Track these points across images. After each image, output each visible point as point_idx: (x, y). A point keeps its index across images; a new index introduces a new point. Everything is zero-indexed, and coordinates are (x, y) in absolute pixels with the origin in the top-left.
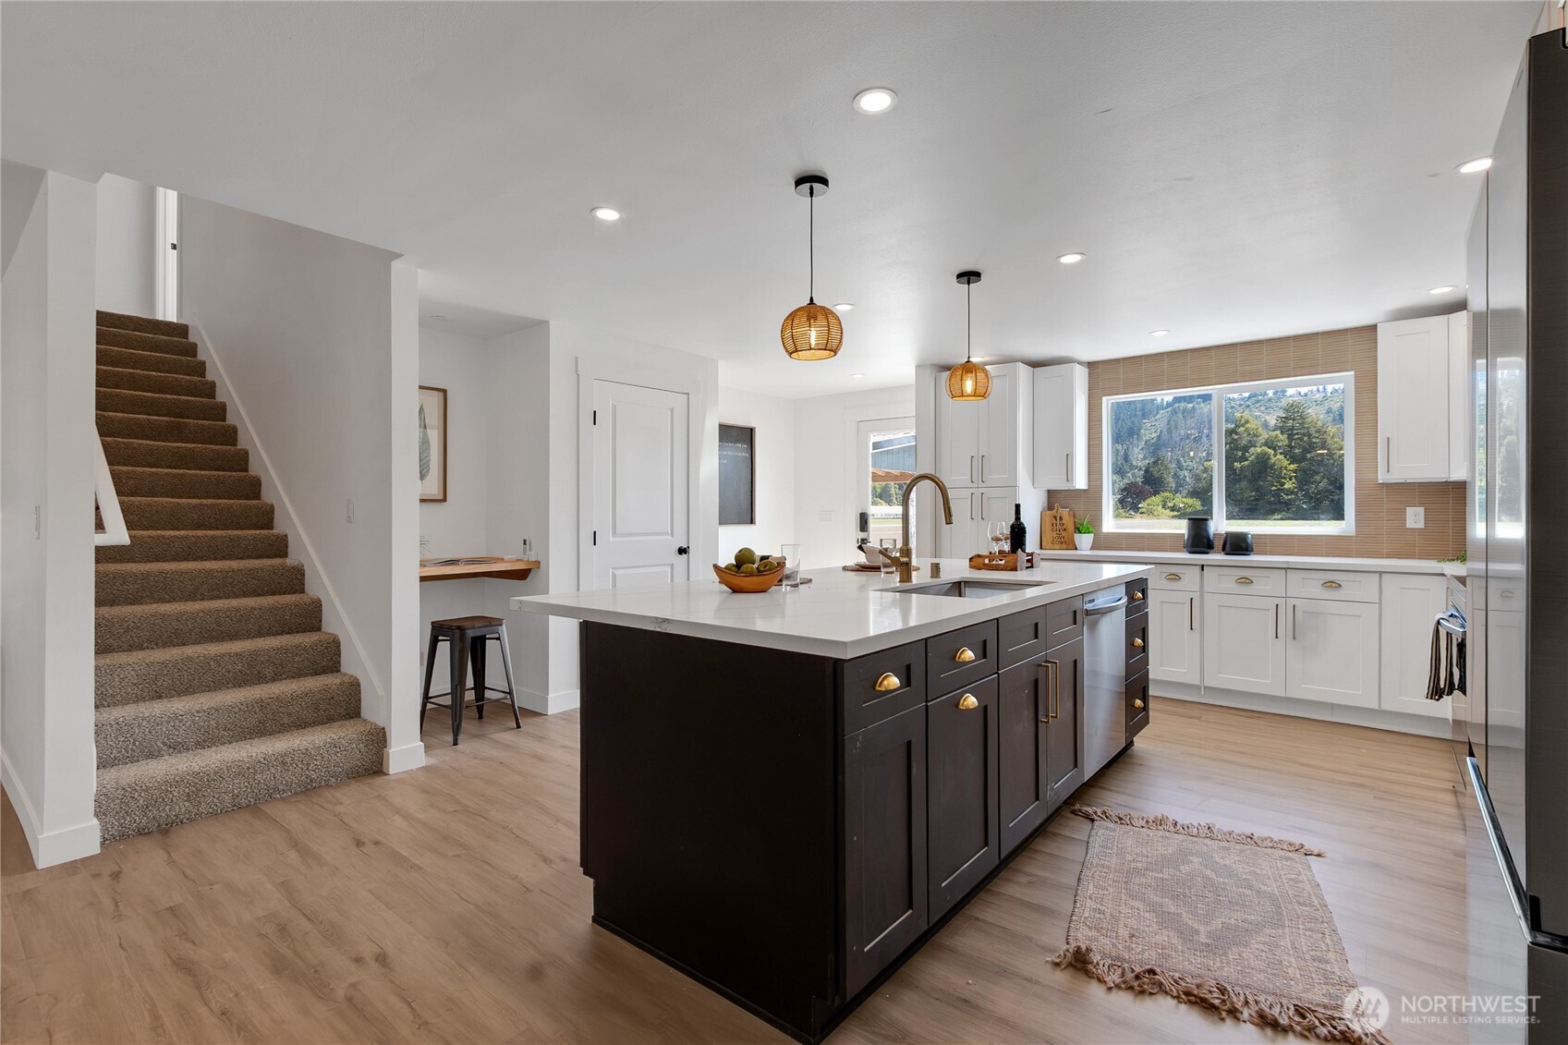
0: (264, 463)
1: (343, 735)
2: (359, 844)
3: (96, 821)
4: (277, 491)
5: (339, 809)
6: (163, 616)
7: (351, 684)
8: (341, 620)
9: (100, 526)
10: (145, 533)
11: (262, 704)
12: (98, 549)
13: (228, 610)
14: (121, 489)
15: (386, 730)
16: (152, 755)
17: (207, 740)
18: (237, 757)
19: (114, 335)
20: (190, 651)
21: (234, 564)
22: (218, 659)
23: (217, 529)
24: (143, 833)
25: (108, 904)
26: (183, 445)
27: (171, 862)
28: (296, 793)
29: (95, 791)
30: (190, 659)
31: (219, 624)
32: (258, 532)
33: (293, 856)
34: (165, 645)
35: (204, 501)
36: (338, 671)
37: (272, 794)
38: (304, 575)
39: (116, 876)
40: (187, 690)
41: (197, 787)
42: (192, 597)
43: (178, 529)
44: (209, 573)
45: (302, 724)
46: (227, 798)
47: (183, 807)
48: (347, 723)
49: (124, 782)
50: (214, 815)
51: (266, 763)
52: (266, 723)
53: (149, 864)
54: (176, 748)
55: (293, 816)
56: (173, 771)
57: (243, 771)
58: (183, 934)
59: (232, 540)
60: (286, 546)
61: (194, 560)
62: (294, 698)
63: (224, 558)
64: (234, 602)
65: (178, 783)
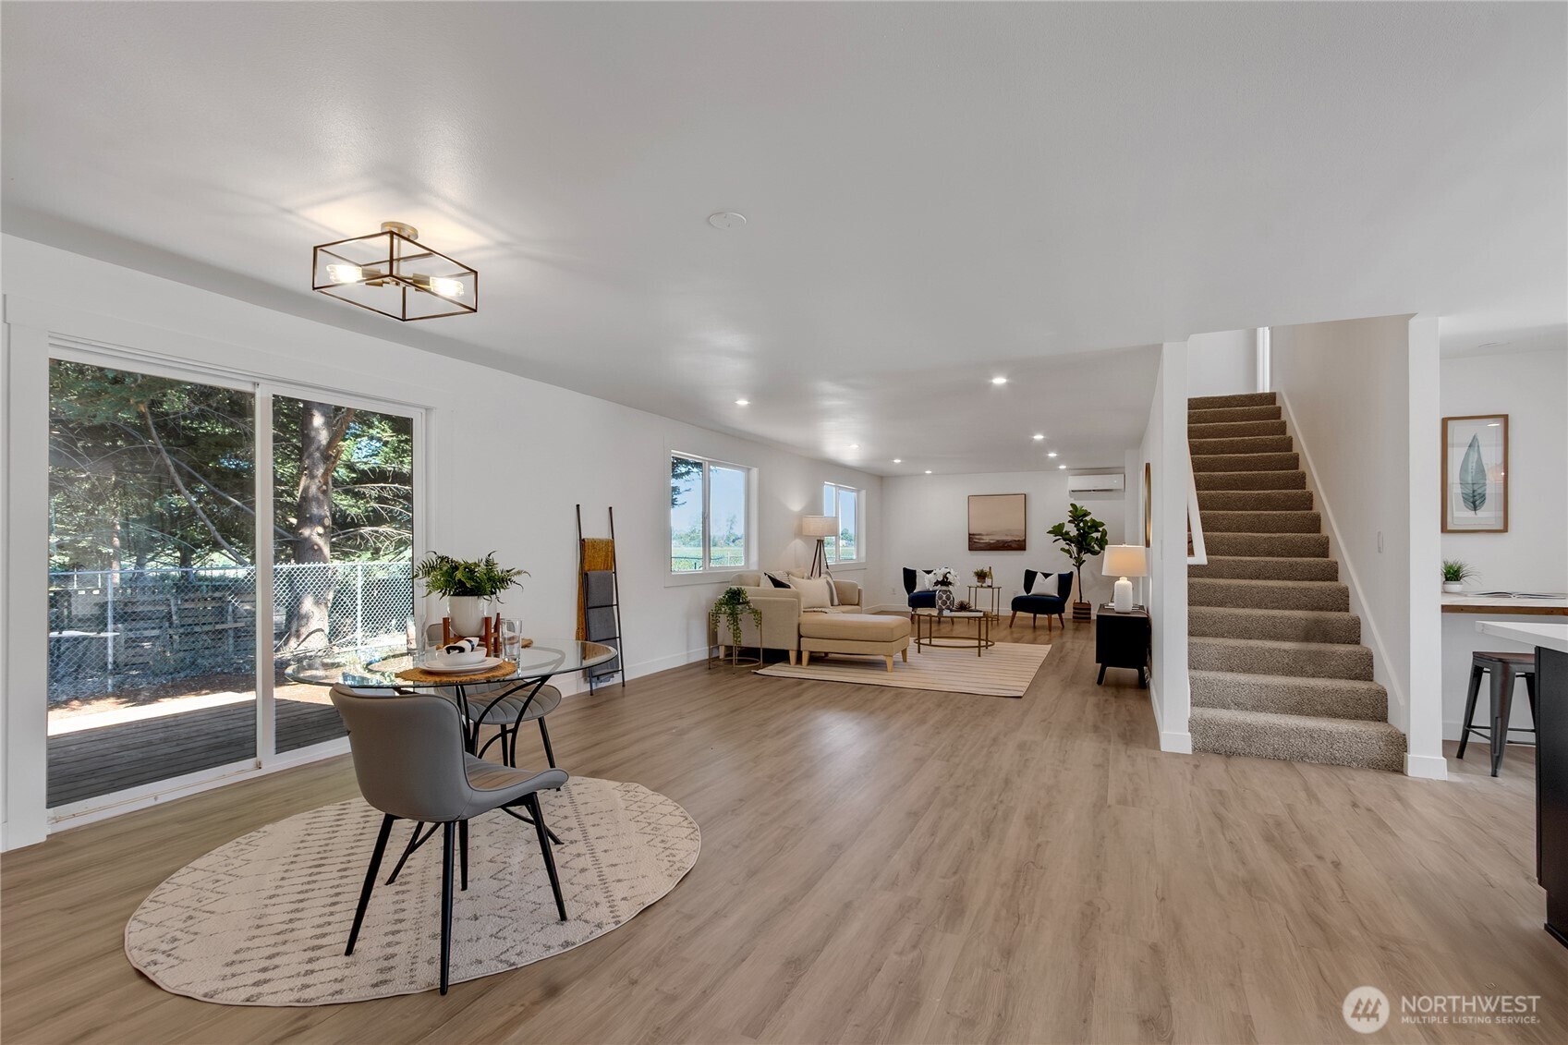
0: (1325, 505)
1: (1364, 730)
2: (1354, 805)
3: (1189, 734)
4: (1333, 527)
5: (1351, 782)
6: (1237, 617)
7: (1378, 692)
8: (1375, 638)
9: (1191, 552)
10: (1231, 558)
11: (1300, 691)
12: (1189, 566)
13: (1282, 617)
14: (1207, 525)
15: (1407, 737)
16: (1224, 706)
17: (1258, 707)
18: (1277, 722)
19: (1223, 413)
20: (1253, 643)
21: (1290, 584)
22: (1271, 651)
23: (1283, 556)
24: (1216, 752)
25: (1189, 777)
26: (1262, 492)
27: (1227, 771)
28: (1322, 764)
29: (1189, 716)
30: (1251, 648)
31: (1275, 627)
32: (1312, 559)
33: (1302, 794)
34: (1238, 637)
35: (1273, 535)
36: (1372, 680)
37: (1303, 758)
38: (1348, 597)
39: (1197, 767)
40: (1249, 670)
41: (1250, 733)
42: (1259, 606)
43: (1254, 556)
44: (1271, 590)
45: (1332, 714)
46: (1270, 749)
47: (1240, 745)
48: (1372, 723)
49: (1205, 716)
50: (1259, 757)
51: (1298, 732)
52: (1303, 705)
53: (1215, 768)
54: (1240, 706)
55: (1313, 775)
56: (1234, 718)
57: (1284, 733)
58: (1223, 804)
59: (1291, 565)
60: (1337, 572)
61: (1265, 579)
62: (1326, 692)
63: (1285, 579)
64: (1287, 613)
65: (1237, 727)
